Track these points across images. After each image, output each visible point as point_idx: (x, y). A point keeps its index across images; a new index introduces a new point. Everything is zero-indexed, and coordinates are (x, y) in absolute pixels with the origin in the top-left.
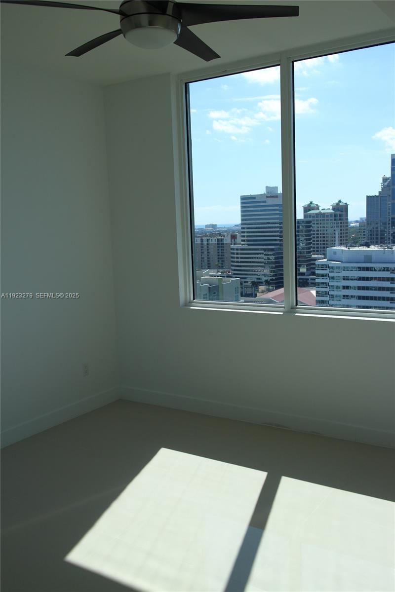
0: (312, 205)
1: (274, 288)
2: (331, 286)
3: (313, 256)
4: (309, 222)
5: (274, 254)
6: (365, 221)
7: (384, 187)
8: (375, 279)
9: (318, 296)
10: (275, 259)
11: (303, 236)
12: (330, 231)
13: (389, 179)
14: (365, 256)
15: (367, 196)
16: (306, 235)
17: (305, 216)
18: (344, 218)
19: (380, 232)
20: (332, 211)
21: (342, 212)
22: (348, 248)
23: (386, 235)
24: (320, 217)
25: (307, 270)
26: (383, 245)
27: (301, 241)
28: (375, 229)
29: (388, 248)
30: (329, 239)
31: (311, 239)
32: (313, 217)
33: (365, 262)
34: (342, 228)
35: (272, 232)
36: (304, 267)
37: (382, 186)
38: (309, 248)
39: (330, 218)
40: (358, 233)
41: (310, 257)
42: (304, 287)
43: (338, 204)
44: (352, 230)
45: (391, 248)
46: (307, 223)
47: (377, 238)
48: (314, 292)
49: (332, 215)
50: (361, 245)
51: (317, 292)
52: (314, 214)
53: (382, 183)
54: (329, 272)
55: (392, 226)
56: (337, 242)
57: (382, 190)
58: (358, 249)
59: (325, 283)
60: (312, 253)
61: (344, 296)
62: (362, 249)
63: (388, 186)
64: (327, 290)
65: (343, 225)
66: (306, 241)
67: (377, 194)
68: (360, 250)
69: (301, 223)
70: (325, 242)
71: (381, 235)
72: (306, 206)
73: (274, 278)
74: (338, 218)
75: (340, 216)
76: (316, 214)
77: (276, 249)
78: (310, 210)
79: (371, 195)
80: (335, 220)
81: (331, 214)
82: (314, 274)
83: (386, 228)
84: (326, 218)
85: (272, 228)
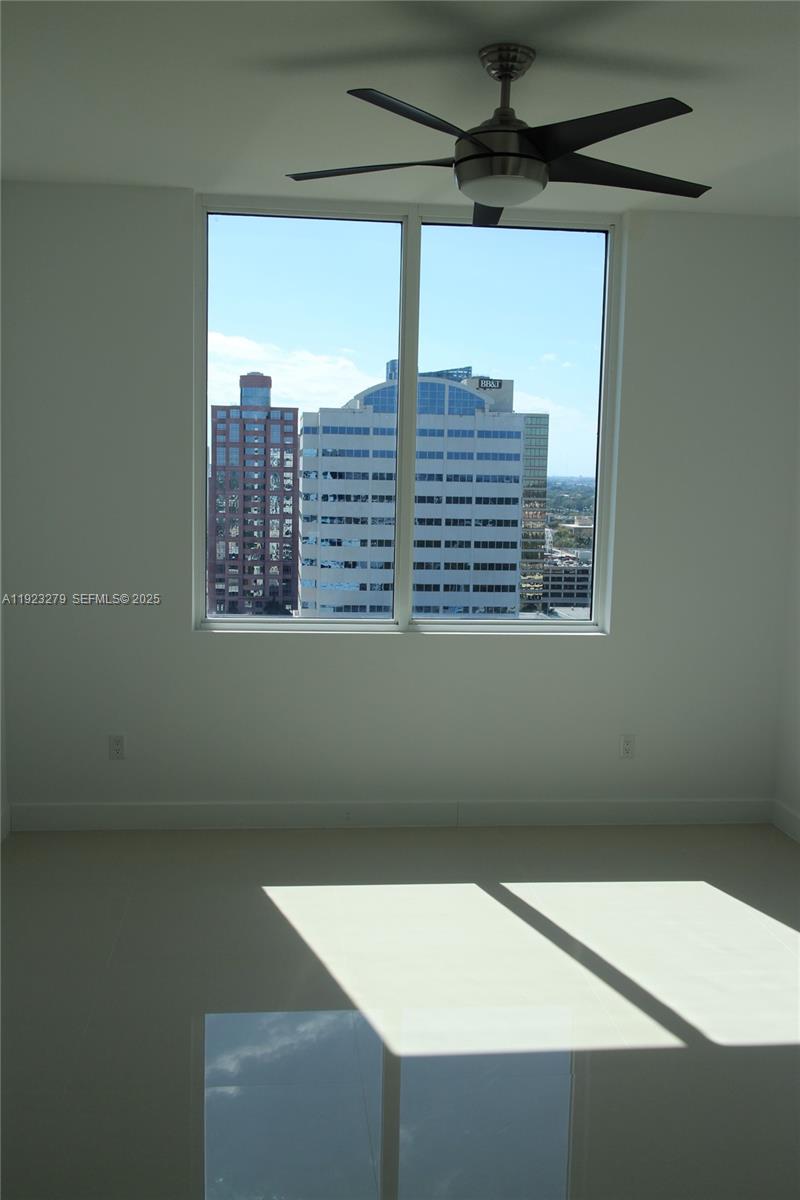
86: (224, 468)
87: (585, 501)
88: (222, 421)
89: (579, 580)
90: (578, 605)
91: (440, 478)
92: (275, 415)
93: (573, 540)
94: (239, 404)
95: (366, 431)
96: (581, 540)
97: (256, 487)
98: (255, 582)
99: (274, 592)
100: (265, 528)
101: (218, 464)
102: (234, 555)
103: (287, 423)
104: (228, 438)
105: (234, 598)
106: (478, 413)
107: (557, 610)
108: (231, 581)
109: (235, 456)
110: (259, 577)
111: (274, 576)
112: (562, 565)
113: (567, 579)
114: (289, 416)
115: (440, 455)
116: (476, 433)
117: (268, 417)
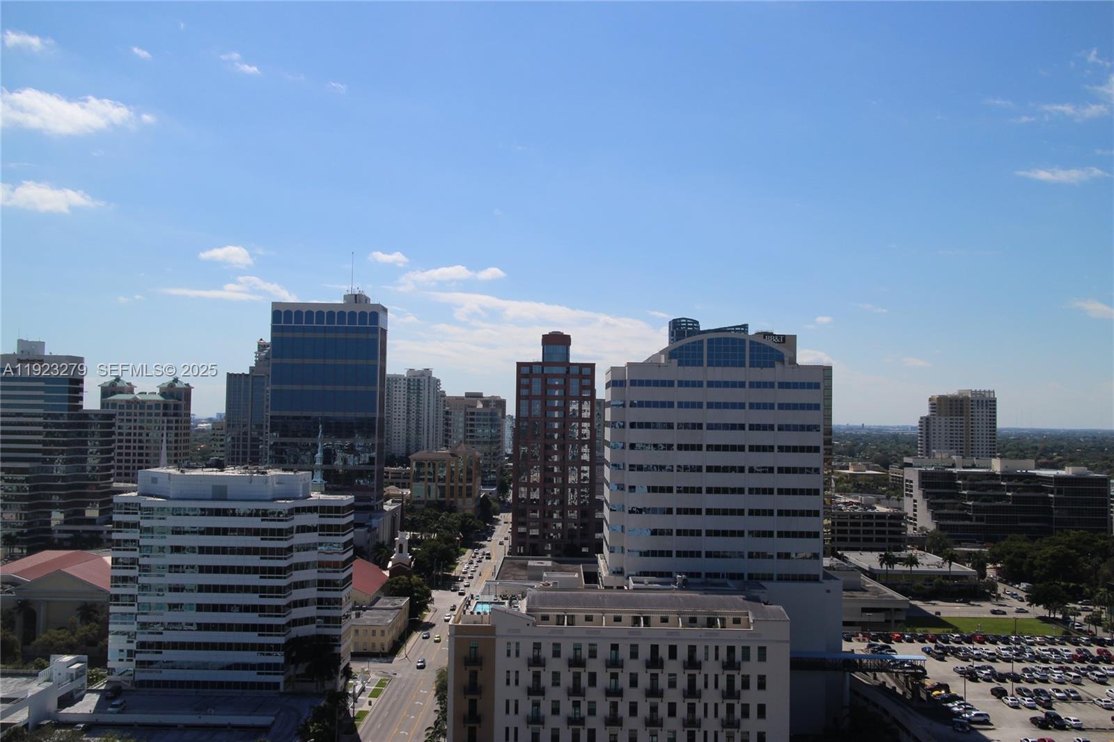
0: (119, 384)
1: (25, 551)
2: (144, 546)
3: (115, 485)
4: (112, 416)
5: (27, 480)
6: (224, 421)
7: (260, 360)
8: (233, 531)
9: (115, 568)
10: (33, 488)
11: (95, 445)
12: (154, 435)
13: (268, 346)
14: (214, 487)
15: (228, 373)
16: (102, 443)
17: (103, 405)
18: (183, 411)
19: (251, 441)
20: (160, 398)
21: (180, 400)
22: (182, 471)
23: (261, 447)
24: (135, 408)
25: (100, 514)
26: (249, 467)
27: (91, 453)
28: (241, 437)
29: (258, 472)
30: (151, 451)
31: (112, 450)
32: (121, 407)
33: (213, 499)
34: (179, 431)
35: (28, 433)
36: (94, 507)
37: (256, 357)
38: (108, 468)
39: (154, 411)
40: (210, 441)
41: (109, 487)
42: (92, 548)
43: (171, 385)
44: (200, 436)
45: (263, 473)
46: (106, 418)
47: (245, 453)
48: (108, 560)
49: (160, 405)
50: (207, 466)
51: (115, 561)
52: (122, 400)
53: (256, 353)
54: (142, 518)
55: (272, 432)
56: (164, 458)
57: (256, 364)
58: (202, 473)
59: (133, 541)
60: (112, 479)
61: (171, 566)
62: (210, 473)
63: (267, 358)
64: (136, 554)
65: (180, 425)
66: (102, 454)
67: (247, 372)
68: (203, 475)
69: (93, 417)
70: (144, 458)
71: (252, 446)
72: (107, 385)
73: (25, 530)
74: (172, 411)
75: (176, 407)
76: (128, 401)
77: (33, 468)
78: (114, 393)
79: (236, 373)
80: (165, 415)
81: (157, 404)
82: (110, 521)
83: (262, 435)
84: (146, 411)
85: (27, 424)
86: (526, 419)
87: (856, 448)
88: (526, 376)
89: (865, 525)
90: (865, 550)
91: (742, 427)
92: (574, 371)
93: (850, 485)
94: (541, 361)
95: (671, 384)
96: (859, 486)
97: (556, 436)
98: (555, 525)
99: (572, 534)
100: (564, 475)
101: (521, 416)
102: (535, 500)
103: (585, 377)
104: (530, 391)
105: (534, 541)
106: (778, 366)
107: (846, 554)
108: (531, 524)
109: (537, 407)
110: (558, 521)
111: (571, 520)
112: (847, 510)
113: (853, 524)
114: (586, 371)
115: (742, 406)
116: (776, 385)
117: (568, 372)
